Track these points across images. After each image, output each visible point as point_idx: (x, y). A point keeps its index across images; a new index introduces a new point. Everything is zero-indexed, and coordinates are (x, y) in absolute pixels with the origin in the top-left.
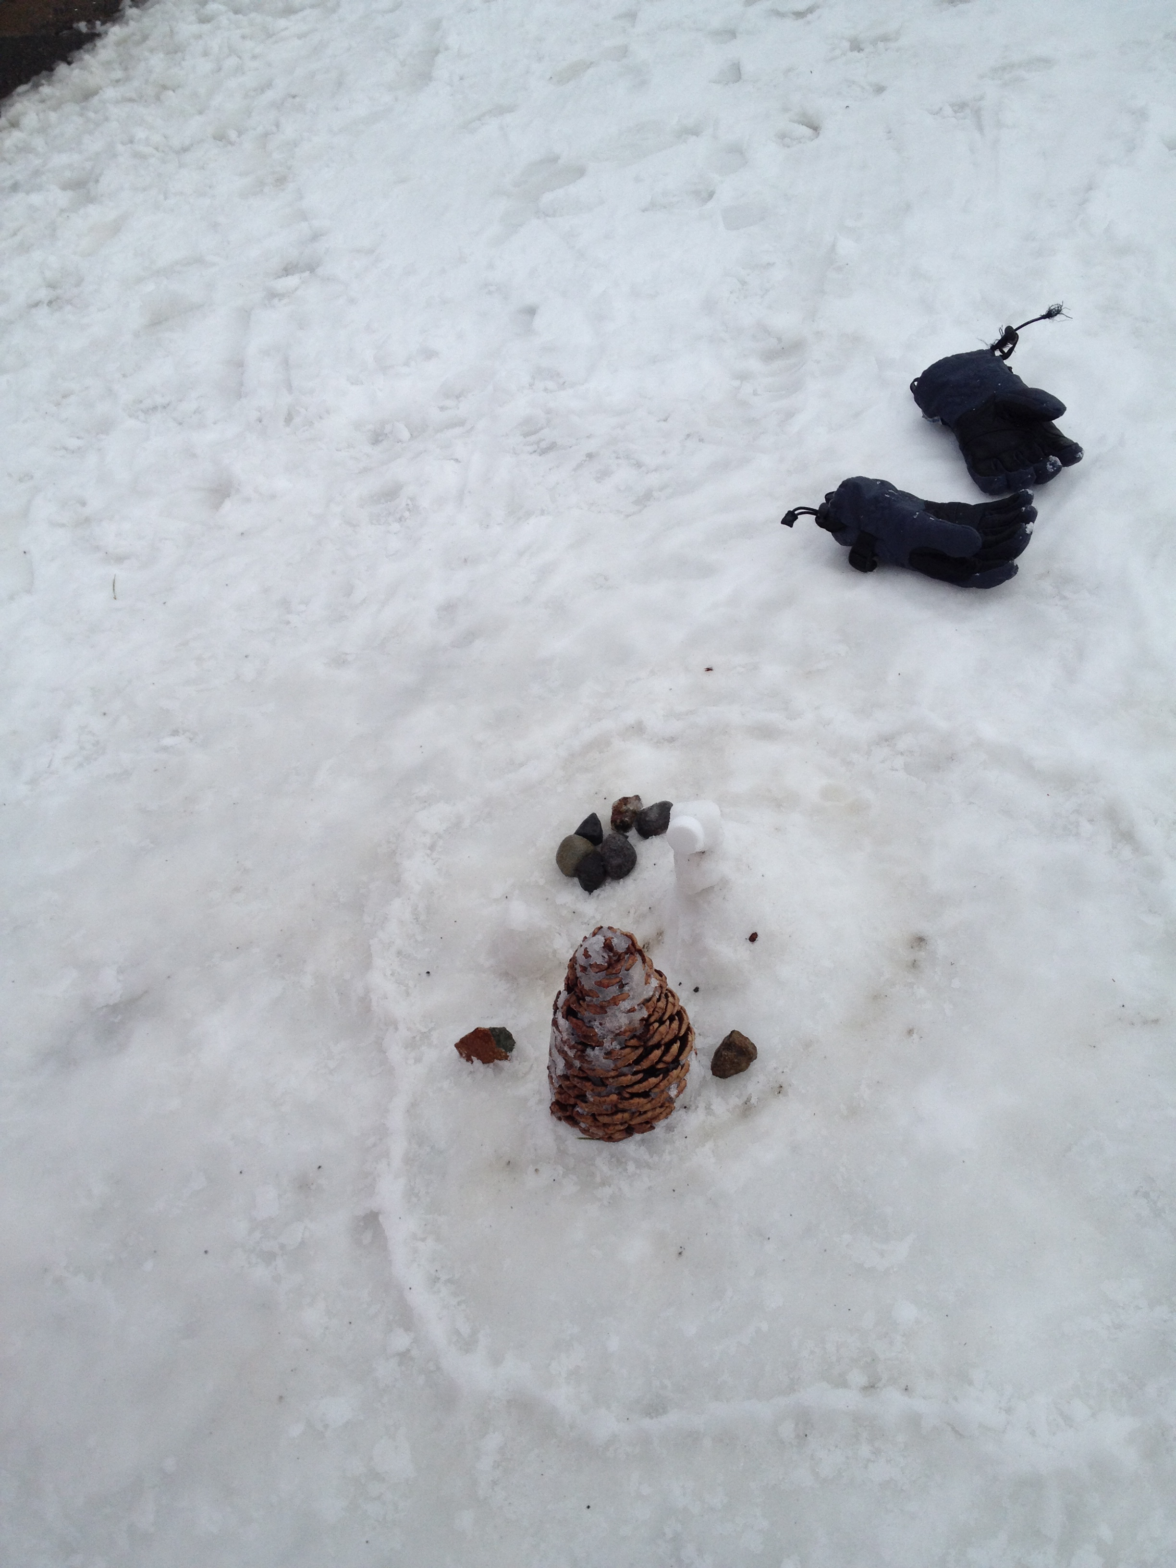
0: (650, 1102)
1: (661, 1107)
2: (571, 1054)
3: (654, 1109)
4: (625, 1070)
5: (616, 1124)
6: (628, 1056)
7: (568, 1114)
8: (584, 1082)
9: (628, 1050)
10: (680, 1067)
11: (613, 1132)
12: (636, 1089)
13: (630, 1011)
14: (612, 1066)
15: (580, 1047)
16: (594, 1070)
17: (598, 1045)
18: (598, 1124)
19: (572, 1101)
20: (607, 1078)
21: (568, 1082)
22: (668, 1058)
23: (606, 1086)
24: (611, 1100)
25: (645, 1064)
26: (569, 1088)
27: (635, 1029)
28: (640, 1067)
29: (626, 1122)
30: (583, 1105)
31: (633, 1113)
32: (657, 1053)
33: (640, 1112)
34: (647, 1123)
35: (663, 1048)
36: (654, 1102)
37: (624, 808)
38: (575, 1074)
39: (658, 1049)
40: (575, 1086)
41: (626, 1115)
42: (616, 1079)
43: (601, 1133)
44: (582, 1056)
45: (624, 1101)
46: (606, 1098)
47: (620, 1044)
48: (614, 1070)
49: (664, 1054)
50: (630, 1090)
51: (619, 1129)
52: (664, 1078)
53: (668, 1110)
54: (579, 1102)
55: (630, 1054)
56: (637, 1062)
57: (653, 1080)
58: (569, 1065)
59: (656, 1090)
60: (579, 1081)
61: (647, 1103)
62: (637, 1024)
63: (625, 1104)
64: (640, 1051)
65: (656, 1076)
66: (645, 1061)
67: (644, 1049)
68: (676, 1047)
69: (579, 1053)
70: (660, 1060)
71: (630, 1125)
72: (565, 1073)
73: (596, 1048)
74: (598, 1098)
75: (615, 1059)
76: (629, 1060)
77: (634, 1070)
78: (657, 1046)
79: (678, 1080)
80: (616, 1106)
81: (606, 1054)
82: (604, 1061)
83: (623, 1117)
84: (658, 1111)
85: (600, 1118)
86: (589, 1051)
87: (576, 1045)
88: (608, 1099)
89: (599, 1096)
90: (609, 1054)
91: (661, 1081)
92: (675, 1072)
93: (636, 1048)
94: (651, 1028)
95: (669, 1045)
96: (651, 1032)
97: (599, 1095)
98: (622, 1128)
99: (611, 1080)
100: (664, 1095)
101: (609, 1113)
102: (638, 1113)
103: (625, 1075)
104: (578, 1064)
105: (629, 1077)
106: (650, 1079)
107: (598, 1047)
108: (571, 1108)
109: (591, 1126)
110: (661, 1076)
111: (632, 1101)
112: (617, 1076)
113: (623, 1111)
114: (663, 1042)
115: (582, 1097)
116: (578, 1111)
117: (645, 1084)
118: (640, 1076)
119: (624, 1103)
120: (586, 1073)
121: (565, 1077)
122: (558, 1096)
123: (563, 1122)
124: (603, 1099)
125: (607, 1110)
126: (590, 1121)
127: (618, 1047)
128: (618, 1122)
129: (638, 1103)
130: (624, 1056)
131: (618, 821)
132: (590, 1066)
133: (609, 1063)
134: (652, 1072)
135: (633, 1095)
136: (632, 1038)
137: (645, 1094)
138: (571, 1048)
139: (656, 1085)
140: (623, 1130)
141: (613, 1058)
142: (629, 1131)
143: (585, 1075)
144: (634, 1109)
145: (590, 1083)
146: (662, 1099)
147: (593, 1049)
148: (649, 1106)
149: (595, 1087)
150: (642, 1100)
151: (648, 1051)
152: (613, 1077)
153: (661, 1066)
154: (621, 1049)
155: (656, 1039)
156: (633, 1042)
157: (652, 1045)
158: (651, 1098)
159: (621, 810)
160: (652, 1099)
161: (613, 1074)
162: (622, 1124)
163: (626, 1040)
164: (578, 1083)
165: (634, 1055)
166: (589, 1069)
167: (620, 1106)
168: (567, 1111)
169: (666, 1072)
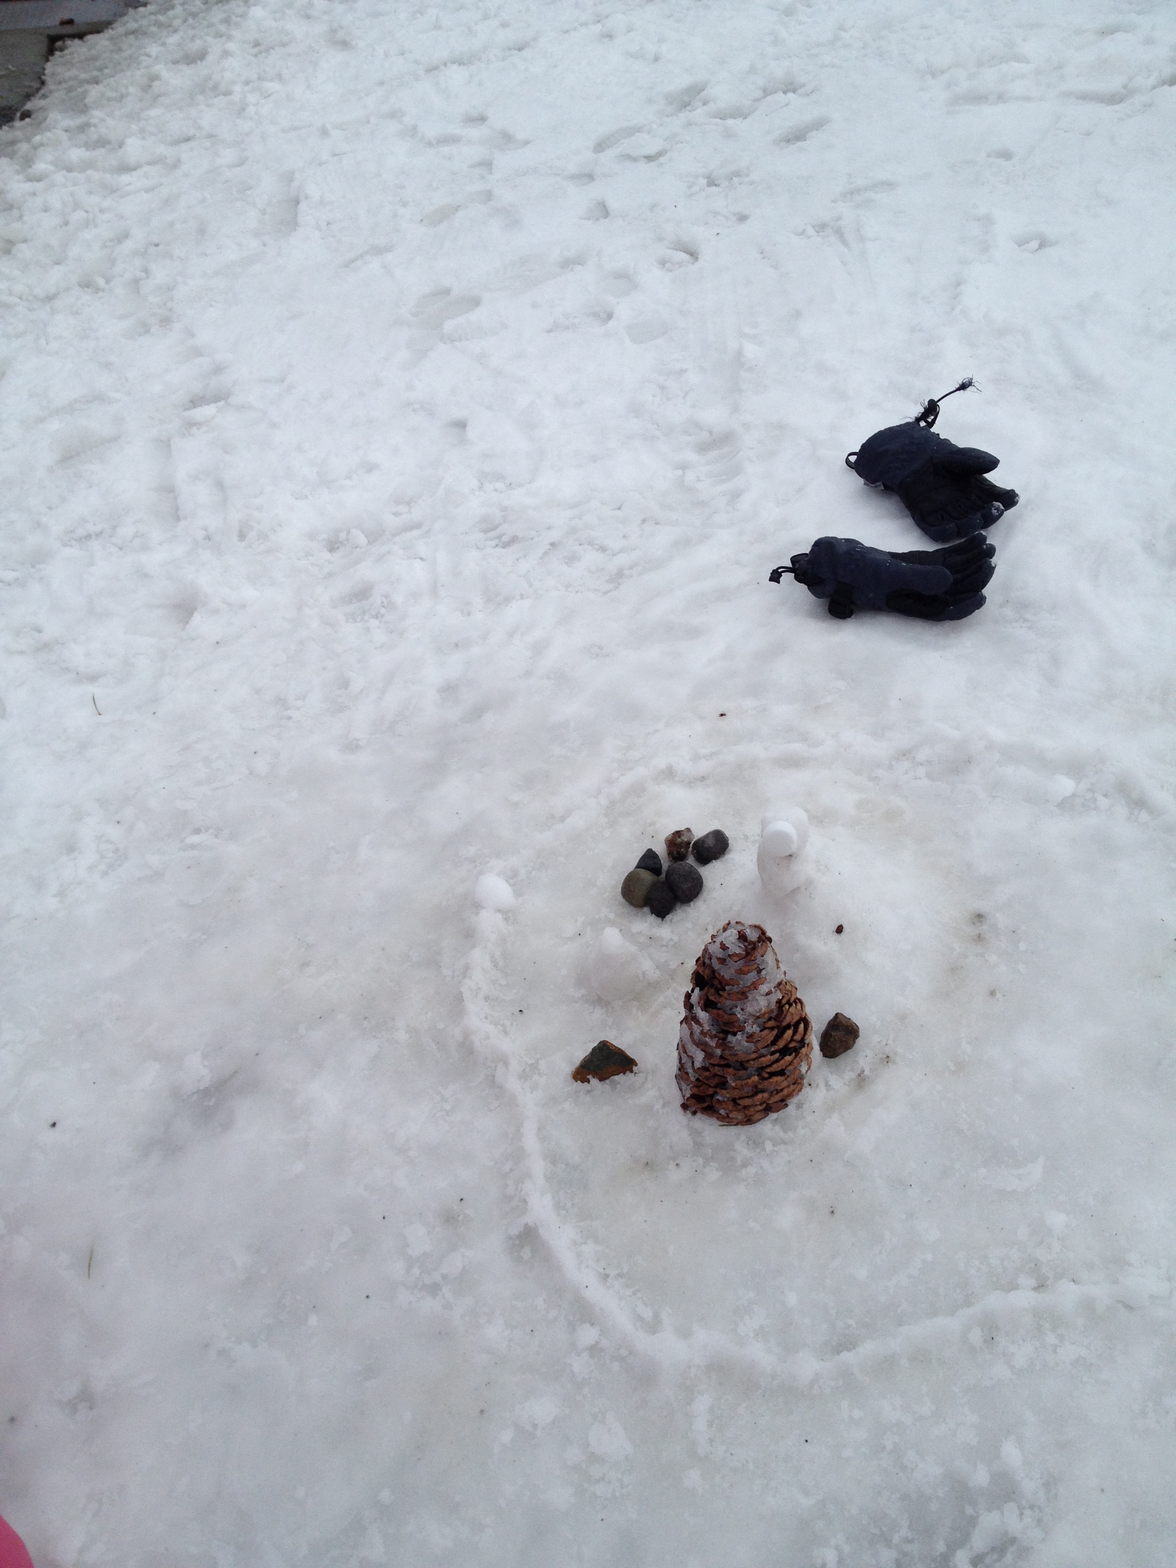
0: (786, 1079)
1: (794, 1084)
2: (713, 1043)
3: (788, 1086)
4: (764, 1051)
5: (757, 1105)
6: (767, 1037)
7: (706, 1105)
8: (725, 1069)
9: (766, 1031)
10: (806, 1045)
11: (753, 1113)
12: (775, 1068)
13: (768, 994)
14: (753, 1048)
15: (721, 1035)
16: (736, 1055)
17: (739, 1030)
18: (740, 1107)
19: (711, 1091)
20: (748, 1061)
21: (708, 1073)
22: (798, 1037)
23: (746, 1069)
24: (753, 1082)
25: (781, 1044)
26: (707, 1078)
27: (772, 1011)
28: (776, 1047)
29: (764, 1102)
30: (723, 1091)
31: (772, 1093)
32: (789, 1032)
33: (777, 1090)
34: (782, 1100)
35: (792, 1028)
36: (789, 1079)
37: (679, 840)
38: (716, 1063)
39: (789, 1030)
40: (716, 1075)
41: (766, 1095)
42: (756, 1061)
43: (740, 1117)
44: (723, 1043)
45: (764, 1081)
46: (747, 1080)
47: (759, 1026)
48: (754, 1052)
49: (795, 1032)
50: (768, 1070)
51: (759, 1110)
52: (796, 1056)
53: (800, 1086)
54: (718, 1090)
55: (768, 1035)
56: (774, 1043)
57: (788, 1058)
58: (708, 1055)
59: (791, 1068)
60: (721, 1068)
61: (783, 1081)
62: (773, 1006)
63: (765, 1084)
64: (775, 1032)
65: (790, 1055)
66: (780, 1040)
67: (778, 1030)
68: (802, 1026)
69: (720, 1041)
70: (792, 1040)
71: (768, 1104)
72: (704, 1065)
73: (739, 1033)
74: (741, 1082)
75: (756, 1041)
76: (768, 1041)
77: (773, 1049)
78: (788, 1027)
79: (807, 1057)
80: (756, 1087)
81: (747, 1037)
82: (746, 1044)
83: (763, 1097)
84: (792, 1087)
85: (741, 1102)
86: (730, 1038)
87: (717, 1034)
88: (750, 1081)
89: (740, 1080)
90: (750, 1037)
91: (794, 1059)
92: (804, 1050)
93: (772, 1029)
94: (784, 1009)
95: (796, 1025)
96: (785, 1013)
97: (740, 1078)
98: (761, 1108)
99: (752, 1062)
100: (797, 1072)
101: (750, 1095)
102: (775, 1092)
103: (764, 1056)
104: (719, 1052)
105: (769, 1057)
106: (786, 1058)
107: (740, 1031)
108: (709, 1098)
109: (731, 1111)
110: (794, 1054)
111: (771, 1080)
112: (757, 1058)
113: (763, 1091)
114: (792, 1024)
115: (723, 1085)
116: (718, 1099)
117: (782, 1062)
118: (777, 1055)
119: (764, 1082)
120: (727, 1059)
121: (704, 1069)
122: (696, 1090)
123: (699, 1115)
124: (744, 1082)
125: (748, 1093)
126: (731, 1106)
127: (758, 1029)
128: (758, 1102)
129: (777, 1081)
130: (764, 1038)
131: (675, 852)
132: (733, 1052)
133: (752, 1046)
134: (785, 1051)
135: (772, 1074)
136: (770, 1019)
137: (781, 1073)
138: (712, 1037)
139: (791, 1063)
140: (761, 1111)
141: (754, 1041)
142: (768, 1109)
143: (726, 1062)
144: (772, 1088)
145: (732, 1069)
146: (796, 1074)
147: (735, 1034)
148: (785, 1084)
149: (737, 1072)
150: (779, 1078)
151: (782, 1031)
152: (754, 1060)
153: (792, 1045)
154: (761, 1031)
155: (788, 1019)
156: (771, 1024)
157: (784, 1026)
158: (786, 1076)
159: (677, 842)
160: (788, 1077)
161: (754, 1056)
162: (761, 1104)
163: (764, 1022)
164: (719, 1071)
165: (771, 1035)
166: (731, 1055)
167: (760, 1087)
168: (706, 1102)
169: (797, 1051)
